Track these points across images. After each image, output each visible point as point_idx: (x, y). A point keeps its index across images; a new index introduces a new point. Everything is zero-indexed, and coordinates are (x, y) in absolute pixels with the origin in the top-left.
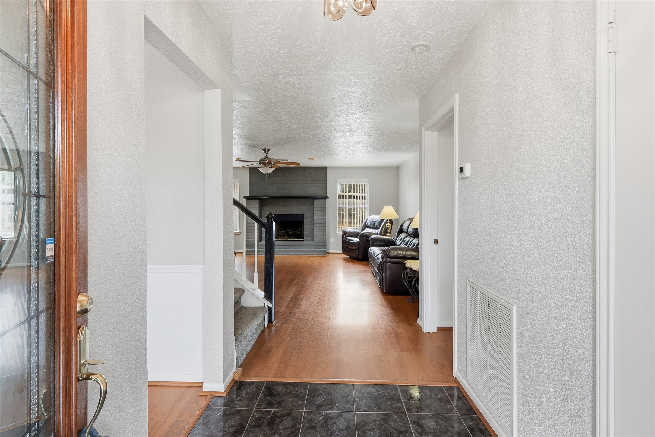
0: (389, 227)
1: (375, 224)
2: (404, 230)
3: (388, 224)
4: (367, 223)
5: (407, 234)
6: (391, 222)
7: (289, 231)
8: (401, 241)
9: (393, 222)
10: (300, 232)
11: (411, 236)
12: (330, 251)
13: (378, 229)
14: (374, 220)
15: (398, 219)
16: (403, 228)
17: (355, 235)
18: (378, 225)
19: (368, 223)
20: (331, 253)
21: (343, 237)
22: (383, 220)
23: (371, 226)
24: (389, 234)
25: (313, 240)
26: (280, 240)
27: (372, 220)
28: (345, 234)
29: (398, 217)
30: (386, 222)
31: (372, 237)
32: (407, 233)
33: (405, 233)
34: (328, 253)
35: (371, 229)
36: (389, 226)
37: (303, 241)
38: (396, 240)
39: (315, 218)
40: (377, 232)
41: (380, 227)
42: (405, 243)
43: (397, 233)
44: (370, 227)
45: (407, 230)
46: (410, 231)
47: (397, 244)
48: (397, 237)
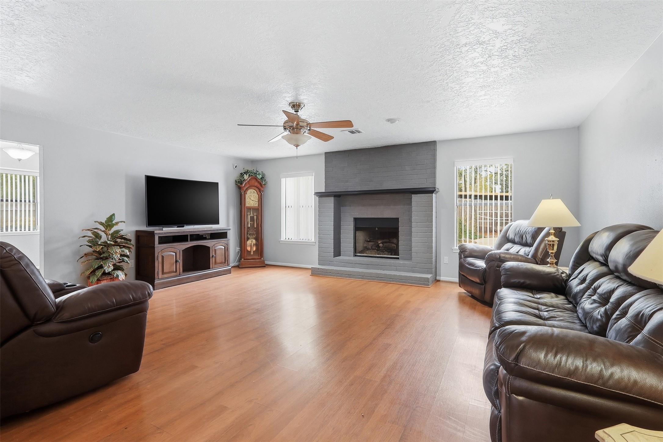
0: (553, 245)
1: (524, 236)
2: (594, 256)
3: (552, 238)
4: (508, 235)
5: (604, 269)
6: (560, 233)
7: (380, 243)
8: (584, 285)
9: (565, 233)
10: (396, 245)
11: (618, 277)
12: (441, 277)
13: (530, 245)
14: (523, 230)
15: (579, 227)
16: (590, 249)
17: (481, 255)
18: (529, 240)
19: (511, 235)
20: (443, 281)
21: (460, 258)
22: (540, 230)
23: (517, 240)
24: (552, 260)
25: (410, 259)
26: (366, 255)
27: (518, 230)
28: (464, 253)
29: (577, 224)
30: (548, 234)
31: (509, 264)
32: (605, 264)
33: (597, 263)
34: (439, 281)
35: (515, 246)
36: (553, 241)
37: (398, 258)
38: (569, 276)
39: (414, 224)
40: (527, 252)
41: (535, 242)
42: (595, 297)
43: (574, 262)
44: (513, 242)
45: (606, 256)
46: (615, 262)
47: (570, 288)
48: (575, 268)
